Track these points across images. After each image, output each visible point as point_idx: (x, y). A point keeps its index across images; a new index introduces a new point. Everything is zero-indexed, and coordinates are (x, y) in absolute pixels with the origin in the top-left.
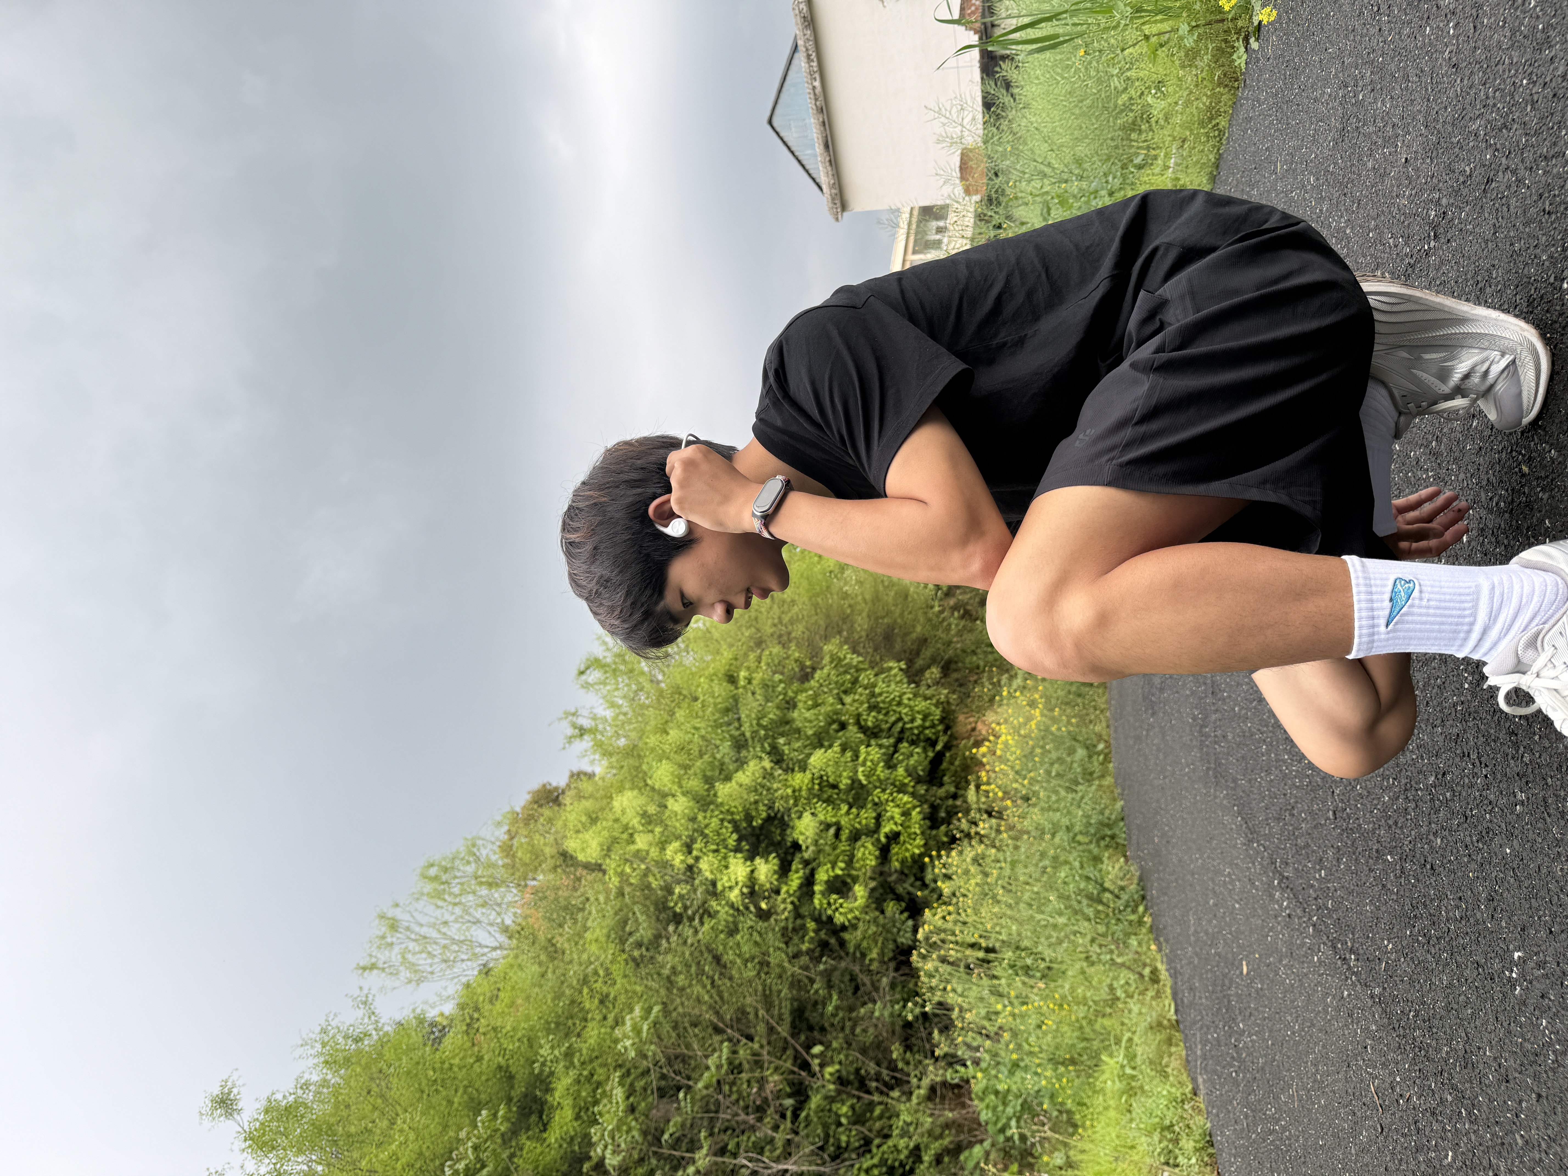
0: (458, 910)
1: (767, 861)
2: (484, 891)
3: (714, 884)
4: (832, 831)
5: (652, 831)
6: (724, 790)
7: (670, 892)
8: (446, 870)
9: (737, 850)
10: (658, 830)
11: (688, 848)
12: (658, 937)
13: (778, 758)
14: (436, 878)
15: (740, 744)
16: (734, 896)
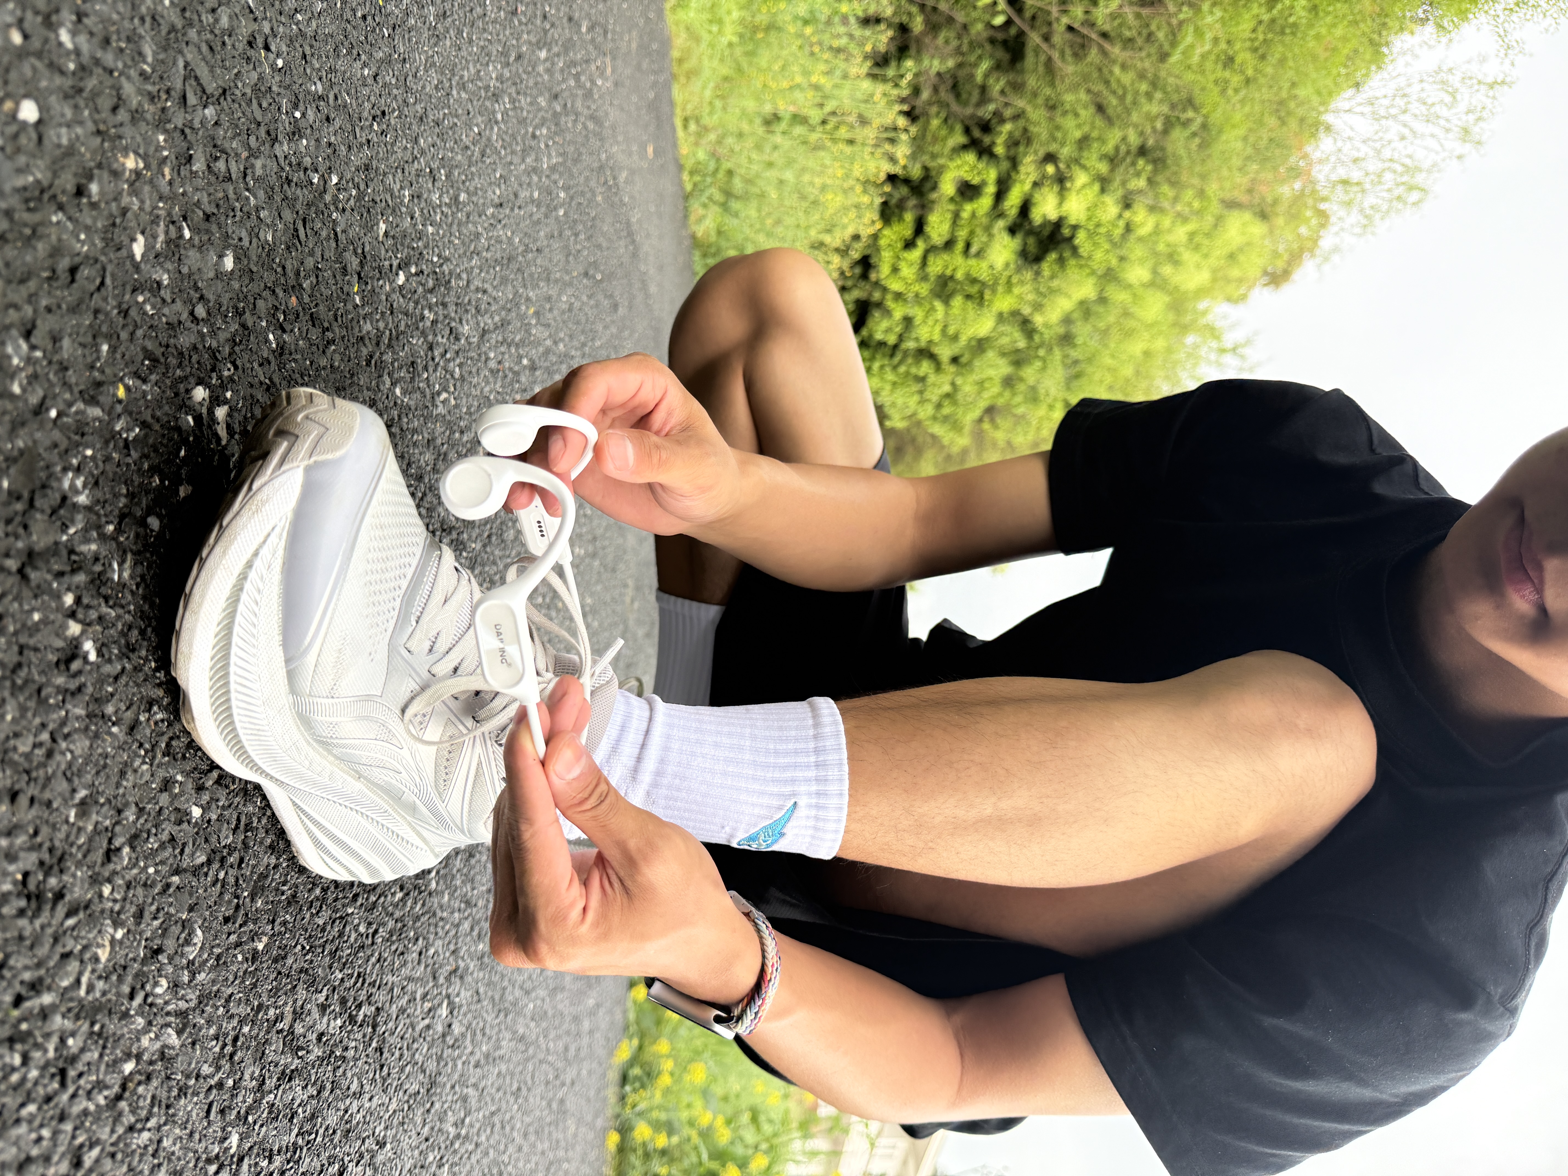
0: (1387, 153)
1: (1044, 216)
2: (1356, 175)
3: (1103, 190)
4: (974, 249)
5: (1168, 245)
6: (1087, 290)
7: (1150, 181)
8: (1399, 198)
9: (1075, 228)
10: (1161, 247)
11: (1128, 228)
12: (1166, 132)
13: (1026, 326)
14: (1411, 188)
15: (1067, 339)
16: (1081, 178)
